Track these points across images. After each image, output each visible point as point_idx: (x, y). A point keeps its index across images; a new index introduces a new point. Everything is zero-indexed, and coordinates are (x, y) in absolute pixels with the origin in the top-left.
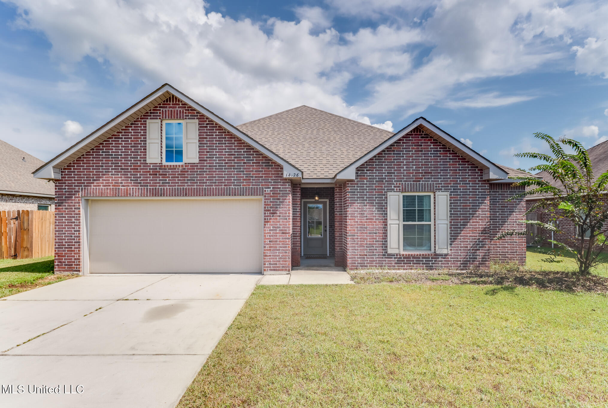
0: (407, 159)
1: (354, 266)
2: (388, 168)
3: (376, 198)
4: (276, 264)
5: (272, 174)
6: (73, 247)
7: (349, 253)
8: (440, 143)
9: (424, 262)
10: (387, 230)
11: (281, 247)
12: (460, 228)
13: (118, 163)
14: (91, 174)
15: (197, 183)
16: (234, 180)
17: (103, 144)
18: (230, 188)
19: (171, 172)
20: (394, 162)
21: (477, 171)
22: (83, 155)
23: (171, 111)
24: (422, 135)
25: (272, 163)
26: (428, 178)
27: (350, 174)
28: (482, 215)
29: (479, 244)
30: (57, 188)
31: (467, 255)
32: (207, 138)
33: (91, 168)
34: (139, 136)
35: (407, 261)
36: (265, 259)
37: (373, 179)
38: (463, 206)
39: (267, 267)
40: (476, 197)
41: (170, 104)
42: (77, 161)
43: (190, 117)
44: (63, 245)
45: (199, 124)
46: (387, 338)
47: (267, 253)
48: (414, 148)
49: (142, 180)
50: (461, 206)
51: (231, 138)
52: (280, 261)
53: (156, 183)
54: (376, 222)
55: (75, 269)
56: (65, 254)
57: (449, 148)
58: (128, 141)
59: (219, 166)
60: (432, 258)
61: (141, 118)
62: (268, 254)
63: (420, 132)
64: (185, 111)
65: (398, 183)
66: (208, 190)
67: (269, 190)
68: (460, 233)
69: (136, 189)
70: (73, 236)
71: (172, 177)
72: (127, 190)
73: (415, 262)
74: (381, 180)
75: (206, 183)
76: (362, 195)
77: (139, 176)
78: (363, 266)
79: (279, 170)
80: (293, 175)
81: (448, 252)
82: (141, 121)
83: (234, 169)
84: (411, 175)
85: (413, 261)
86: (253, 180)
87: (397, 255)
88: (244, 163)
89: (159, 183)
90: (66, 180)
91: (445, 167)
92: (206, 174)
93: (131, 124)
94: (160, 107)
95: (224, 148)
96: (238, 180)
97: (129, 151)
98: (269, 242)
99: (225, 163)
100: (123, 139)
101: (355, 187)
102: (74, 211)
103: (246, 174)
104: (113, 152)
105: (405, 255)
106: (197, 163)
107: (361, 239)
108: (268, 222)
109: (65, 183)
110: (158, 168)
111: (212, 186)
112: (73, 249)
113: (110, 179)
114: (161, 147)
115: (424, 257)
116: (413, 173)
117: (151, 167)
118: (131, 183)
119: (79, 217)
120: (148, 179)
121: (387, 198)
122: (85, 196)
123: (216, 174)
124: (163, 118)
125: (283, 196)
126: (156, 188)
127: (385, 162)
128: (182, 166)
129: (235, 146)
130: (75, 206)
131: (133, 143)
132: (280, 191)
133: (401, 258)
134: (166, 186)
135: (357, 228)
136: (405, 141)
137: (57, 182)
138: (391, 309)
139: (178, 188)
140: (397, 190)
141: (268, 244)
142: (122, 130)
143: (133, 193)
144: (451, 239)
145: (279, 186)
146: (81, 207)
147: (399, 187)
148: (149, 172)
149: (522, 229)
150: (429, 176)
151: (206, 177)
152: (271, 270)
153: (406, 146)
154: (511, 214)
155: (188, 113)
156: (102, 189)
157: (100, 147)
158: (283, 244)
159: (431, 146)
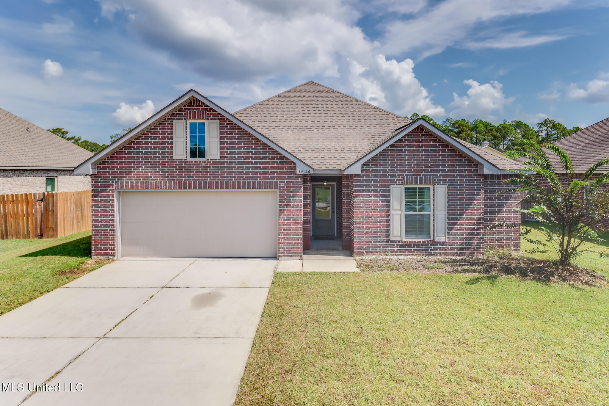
0: (408, 155)
1: (360, 252)
2: (391, 163)
3: (380, 190)
4: (290, 251)
6: (108, 234)
7: (356, 240)
8: (438, 140)
9: (424, 248)
10: (390, 220)
11: (294, 235)
12: (457, 218)
13: (148, 159)
14: (124, 169)
15: (219, 177)
16: (252, 174)
17: (134, 142)
18: (248, 182)
19: (196, 167)
20: (397, 157)
21: (473, 166)
22: (117, 152)
23: (195, 112)
24: (422, 132)
25: (285, 159)
26: (428, 172)
27: (357, 170)
28: (477, 206)
29: (474, 233)
30: (93, 181)
31: (463, 243)
32: (227, 137)
33: (124, 163)
34: (167, 135)
35: (408, 247)
36: (279, 245)
37: (378, 173)
38: (460, 198)
39: (282, 253)
40: (472, 190)
41: (193, 106)
42: (111, 157)
43: (211, 117)
44: (99, 233)
45: (220, 124)
46: (382, 326)
47: (282, 240)
48: (415, 145)
49: (169, 175)
50: (457, 198)
51: (249, 137)
53: (181, 177)
54: (380, 212)
55: (111, 254)
56: (101, 240)
57: (447, 145)
58: (157, 139)
59: (238, 162)
60: (431, 245)
61: (168, 119)
62: (282, 242)
63: (421, 130)
64: (207, 113)
65: (400, 176)
66: (228, 184)
67: (283, 183)
68: (457, 223)
69: (164, 182)
70: (108, 224)
71: (196, 172)
72: (156, 183)
73: (415, 248)
74: (385, 174)
75: (227, 177)
76: (367, 187)
77: (166, 171)
78: (368, 252)
79: (293, 165)
80: (305, 172)
81: (446, 239)
82: (168, 121)
83: (251, 164)
84: (413, 169)
85: (414, 247)
86: (268, 174)
87: (399, 242)
88: (261, 159)
89: (185, 177)
90: (101, 174)
91: (443, 162)
92: (227, 169)
93: (159, 124)
94: (185, 109)
95: (242, 145)
96: (256, 174)
97: (158, 148)
98: (284, 230)
99: (244, 159)
100: (152, 138)
101: (361, 180)
102: (109, 202)
103: (263, 169)
104: (144, 149)
105: (406, 242)
106: (218, 160)
107: (366, 227)
108: (282, 212)
109: (101, 177)
110: (183, 163)
111: (232, 180)
112: (108, 236)
113: (141, 174)
114: (186, 144)
115: (424, 244)
116: (414, 167)
117: (178, 163)
118: (160, 177)
119: (114, 207)
120: (175, 173)
121: (390, 190)
122: (118, 189)
123: (235, 169)
124: (187, 118)
125: (295, 190)
126: (181, 182)
127: (388, 157)
128: (205, 162)
129: (252, 144)
130: (109, 197)
131: (161, 141)
132: (293, 184)
133: (403, 245)
134: (191, 180)
135: (363, 217)
136: (407, 138)
137: (94, 176)
138: (389, 299)
139: (201, 182)
140: (399, 183)
141: (282, 233)
142: (151, 129)
143: (161, 186)
144: (448, 228)
145: (292, 181)
146: (115, 199)
147: (401, 180)
148: (176, 167)
149: (517, 217)
150: (428, 170)
151: (226, 172)
152: (285, 256)
153: (408, 142)
154: (507, 203)
155: (210, 114)
156: (133, 182)
157: (131, 144)
158: (295, 233)
159: (430, 142)
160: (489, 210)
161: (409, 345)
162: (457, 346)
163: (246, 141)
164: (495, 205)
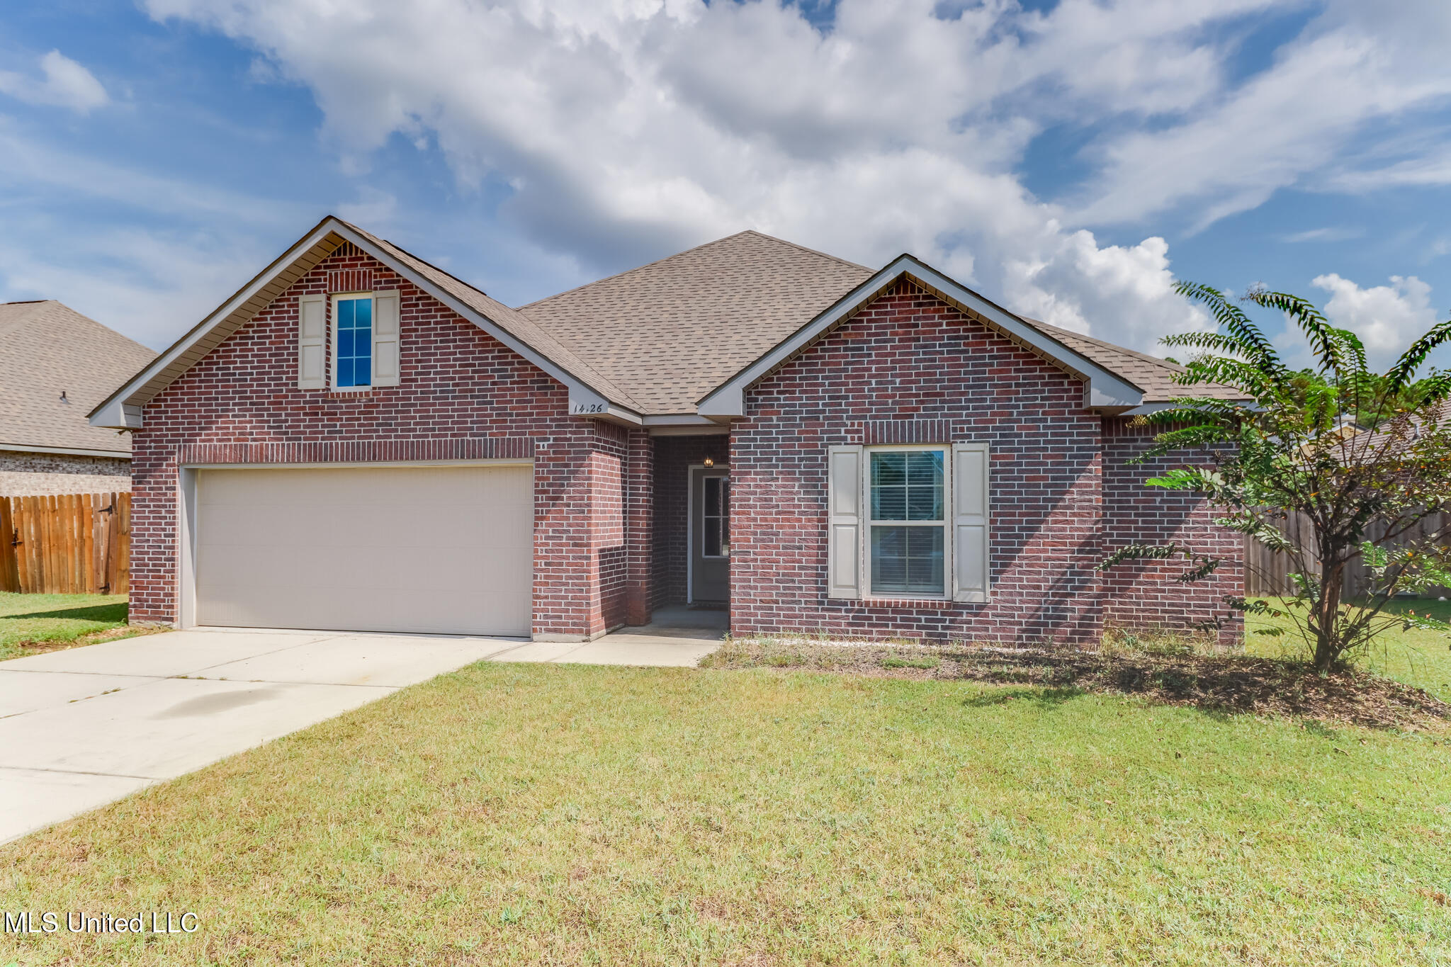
0: (878, 362)
1: (746, 628)
2: (830, 385)
3: (801, 460)
4: (560, 617)
5: (553, 407)
6: (162, 568)
7: (736, 596)
8: (964, 316)
9: (923, 623)
10: (826, 541)
11: (571, 578)
12: (1020, 536)
13: (246, 392)
14: (196, 415)
15: (397, 430)
16: (472, 422)
17: (218, 351)
18: (463, 441)
19: (347, 407)
20: (846, 370)
21: (1066, 386)
22: (182, 377)
23: (348, 273)
24: (918, 298)
26: (935, 409)
27: (731, 404)
28: (1079, 504)
29: (1072, 581)
30: (137, 445)
31: (1038, 610)
32: (416, 330)
33: (197, 403)
34: (286, 332)
35: (878, 618)
36: (535, 604)
37: (795, 412)
38: (1027, 479)
39: (540, 623)
40: (1064, 456)
41: (344, 260)
42: (169, 388)
43: (383, 285)
44: (146, 566)
45: (402, 300)
47: (540, 590)
48: (896, 334)
49: (289, 427)
50: (1021, 478)
51: (467, 327)
52: (567, 611)
53: (316, 433)
54: (799, 520)
55: (166, 615)
56: (149, 583)
57: (989, 330)
58: (265, 343)
59: (441, 392)
60: (943, 614)
61: (287, 294)
62: (542, 594)
63: (913, 291)
64: (372, 274)
65: (856, 422)
66: (418, 447)
67: (546, 444)
68: (1020, 551)
69: (278, 445)
70: (164, 545)
71: (347, 419)
72: (262, 448)
73: (899, 622)
74: (813, 417)
75: (415, 430)
76: (766, 453)
77: (283, 418)
78: (769, 629)
80: (590, 409)
81: (985, 598)
82: (288, 300)
83: (472, 397)
84: (890, 401)
85: (895, 619)
86: (512, 421)
87: (853, 603)
88: (494, 383)
89: (322, 432)
90: (151, 430)
91: (979, 379)
92: (415, 411)
93: (271, 307)
94: (326, 267)
96: (482, 422)
97: (267, 365)
98: (546, 564)
99: (454, 385)
100: (256, 340)
101: (749, 433)
102: (166, 495)
103: (498, 409)
104: (238, 368)
105: (871, 605)
106: (397, 388)
107: (762, 561)
108: (542, 518)
109: (150, 436)
110: (322, 399)
111: (427, 436)
112: (162, 574)
113: (231, 426)
114: (329, 353)
115: (923, 609)
116: (894, 396)
117: (308, 399)
118: (269, 433)
119: (175, 506)
120: (302, 424)
121: (826, 459)
122: (184, 462)
123: (434, 411)
124: (330, 290)
125: (575, 459)
126: (315, 444)
127: (824, 371)
128: (367, 394)
129: (474, 346)
130: (167, 482)
132: (570, 446)
133: (863, 611)
134: (335, 439)
135: (755, 533)
136: (873, 317)
137: (137, 434)
139: (358, 444)
140: (853, 439)
141: (542, 570)
142: (254, 320)
143: (273, 455)
144: (992, 565)
145: (568, 436)
146: (178, 486)
147: (858, 431)
148: (304, 408)
149: (1232, 543)
150: (935, 402)
151: (414, 418)
152: (548, 631)
153: (876, 328)
154: (1198, 501)
155: (381, 276)
156: (215, 446)
157: (212, 358)
158: (574, 571)
159: (941, 325)
160: (1143, 522)
163: (460, 340)
164: (1161, 508)
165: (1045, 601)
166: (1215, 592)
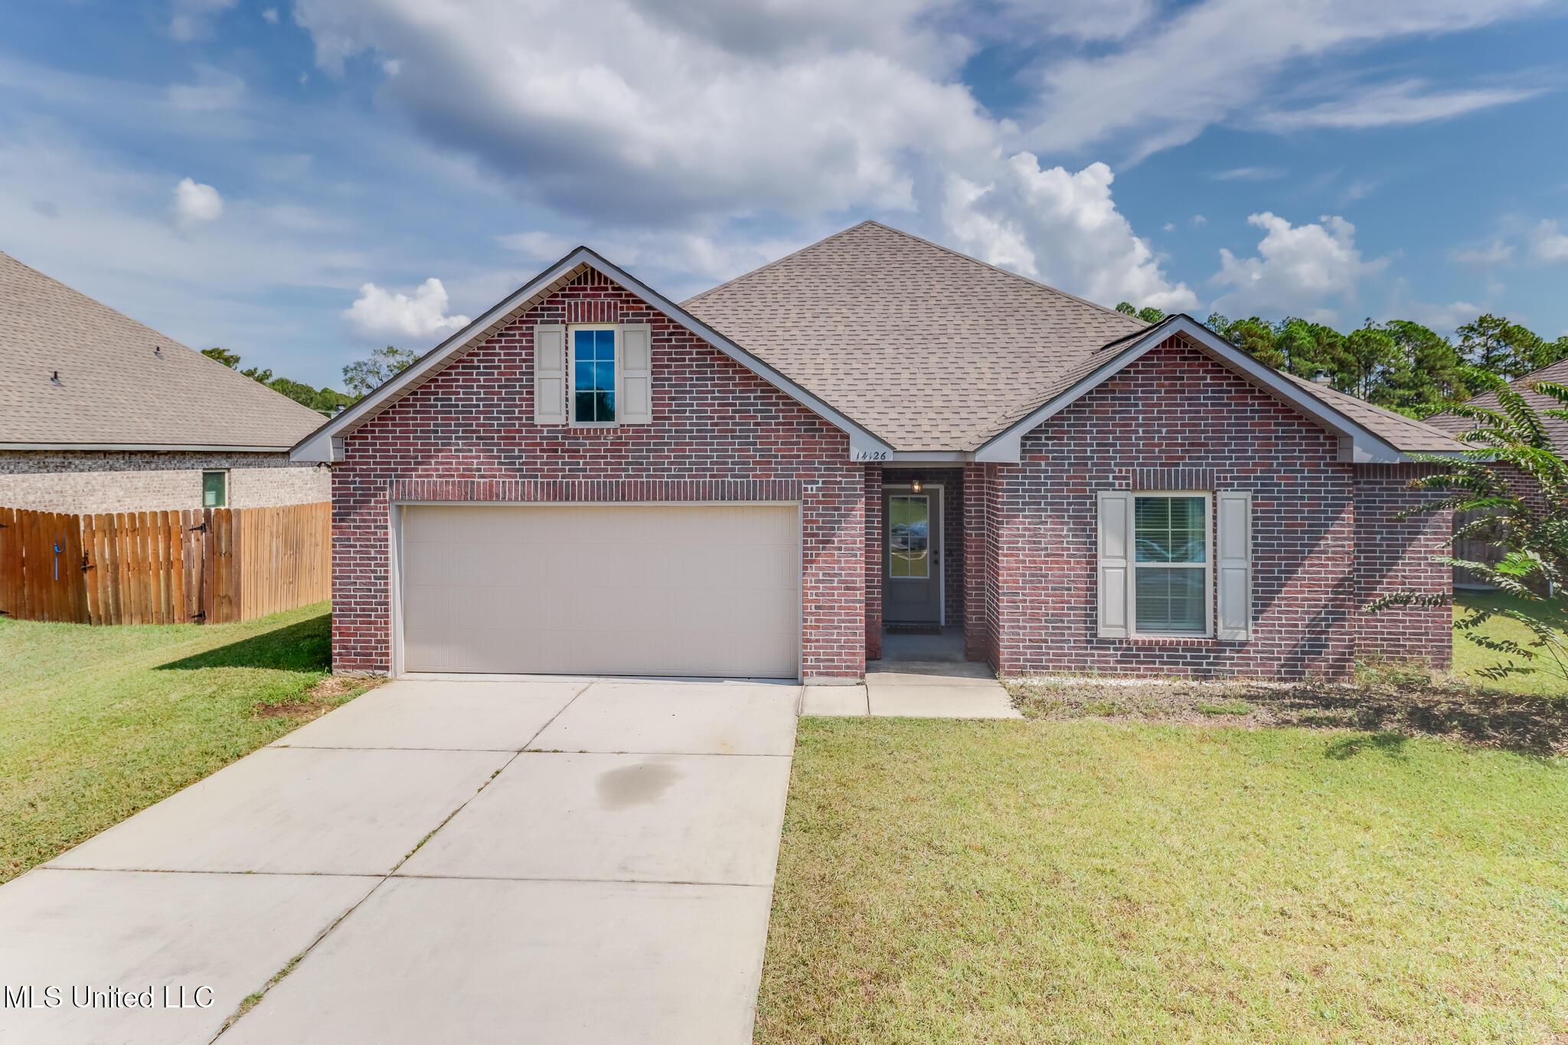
0: (1145, 412)
1: (1016, 667)
2: (1098, 432)
3: (1069, 504)
4: (832, 661)
5: (821, 450)
6: (373, 614)
7: (1005, 637)
8: (1228, 371)
9: (1189, 660)
10: (1096, 583)
11: (843, 621)
12: (1280, 579)
13: (471, 425)
15: (649, 470)
16: (733, 463)
17: (437, 380)
18: (723, 482)
19: (591, 444)
20: (1114, 419)
21: (1322, 441)
22: (394, 407)
23: (589, 304)
24: (1183, 352)
25: (820, 424)
26: (1199, 458)
27: (1007, 451)
28: (1333, 549)
29: (1326, 619)
30: (337, 480)
31: (1295, 646)
32: (669, 366)
33: (411, 435)
34: (517, 363)
35: (1145, 656)
36: (805, 647)
37: (1063, 458)
38: (1286, 525)
39: (812, 667)
40: (1319, 505)
41: (585, 289)
42: (379, 419)
43: (630, 318)
44: (351, 610)
45: (653, 334)
46: (1109, 864)
47: (811, 634)
48: (1163, 385)
49: (523, 464)
50: (1280, 525)
51: (726, 366)
52: (840, 654)
53: (555, 470)
54: (1069, 563)
55: (379, 664)
56: (356, 629)
57: (1250, 385)
58: (493, 374)
59: (698, 431)
60: (1207, 651)
61: (521, 322)
62: (813, 637)
63: (1178, 345)
64: (619, 305)
65: (1124, 469)
66: (673, 488)
67: (814, 487)
68: (1279, 592)
69: (510, 483)
70: (373, 588)
71: (591, 457)
72: (491, 485)
73: (1165, 659)
74: (1081, 463)
75: (669, 470)
76: (1034, 497)
77: (516, 454)
78: (1039, 668)
79: (839, 439)
80: (874, 456)
81: (1248, 636)
82: (520, 328)
83: (733, 437)
84: (1157, 449)
85: (1162, 656)
86: (776, 463)
87: (1121, 642)
88: (756, 424)
89: (563, 470)
90: (355, 463)
91: (1241, 431)
92: (669, 451)
93: (500, 335)
94: (563, 296)
95: (709, 388)
96: (744, 463)
97: (496, 397)
98: (816, 608)
99: (712, 424)
100: (482, 370)
101: (1017, 477)
102: (376, 534)
103: (761, 450)
104: (460, 399)
105: (1140, 643)
106: (648, 425)
107: (1031, 601)
108: (812, 562)
109: (354, 470)
110: (560, 435)
111: (683, 476)
112: (373, 619)
113: (454, 461)
114: (567, 387)
115: (1188, 647)
116: (1160, 445)
117: (545, 434)
118: (501, 470)
119: (386, 546)
120: (539, 461)
121: (1095, 504)
122: (397, 499)
123: (691, 451)
124: (570, 320)
125: (846, 502)
126: (555, 482)
127: (1091, 419)
128: (615, 430)
129: (735, 385)
130: (375, 521)
131: (503, 378)
132: (840, 489)
133: (1131, 649)
134: (578, 477)
135: (1024, 575)
136: (1140, 368)
137: (337, 467)
138: (1114, 793)
139: (605, 482)
140: (1120, 485)
141: (812, 614)
142: (479, 348)
143: (504, 493)
144: (1254, 605)
145: (839, 479)
146: (389, 524)
147: (1125, 478)
148: (541, 444)
149: (1442, 578)
150: (1200, 451)
151: (668, 457)
152: (820, 674)
153: (1143, 379)
154: (1413, 539)
155: (628, 309)
156: (435, 483)
157: (430, 387)
158: (847, 614)
159: (1205, 378)
160: (1365, 558)
161: (1191, 915)
162: (1323, 922)
163: (719, 378)
164: (1381, 545)
165: (1302, 638)
166: (1427, 622)
